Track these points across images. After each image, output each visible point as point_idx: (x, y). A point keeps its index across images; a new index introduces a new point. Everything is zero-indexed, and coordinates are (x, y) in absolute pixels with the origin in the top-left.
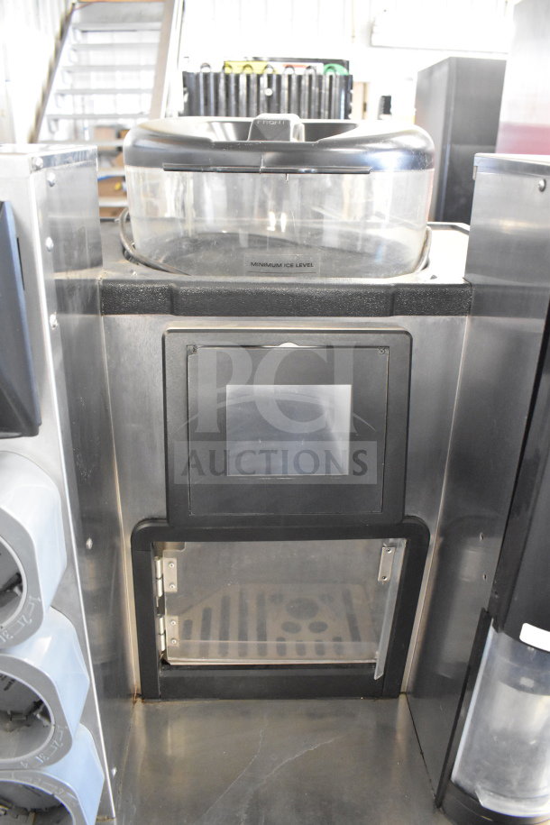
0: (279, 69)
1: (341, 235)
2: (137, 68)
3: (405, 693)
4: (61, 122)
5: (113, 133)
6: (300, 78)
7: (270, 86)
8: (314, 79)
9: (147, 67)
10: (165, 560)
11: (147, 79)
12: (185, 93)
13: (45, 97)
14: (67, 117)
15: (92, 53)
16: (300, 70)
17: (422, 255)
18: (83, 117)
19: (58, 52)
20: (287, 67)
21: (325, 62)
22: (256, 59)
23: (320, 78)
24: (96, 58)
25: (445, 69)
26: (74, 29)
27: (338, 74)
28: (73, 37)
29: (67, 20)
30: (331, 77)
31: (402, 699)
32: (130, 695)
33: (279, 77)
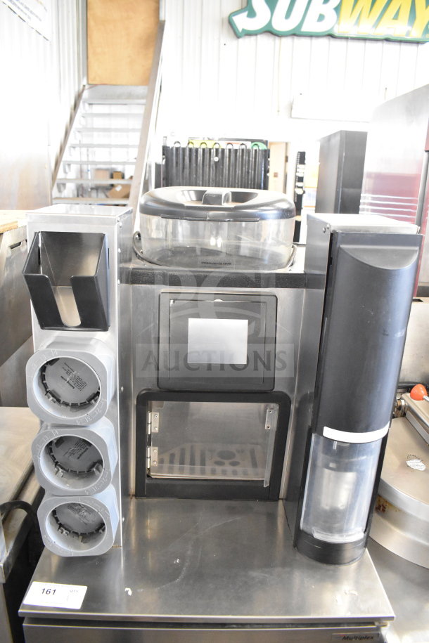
0: (223, 145)
1: (251, 249)
2: (127, 130)
3: (282, 499)
4: (72, 166)
5: (108, 174)
6: (236, 151)
7: (217, 155)
8: (245, 151)
9: (134, 130)
10: (153, 413)
11: (135, 138)
12: (163, 159)
13: (62, 150)
14: (76, 163)
15: (95, 119)
16: (236, 146)
17: (289, 260)
18: (88, 163)
19: (72, 119)
20: (228, 144)
21: (252, 141)
22: (209, 139)
23: (249, 151)
24: (98, 123)
25: (338, 138)
26: (84, 102)
27: (260, 148)
28: (82, 108)
29: (79, 97)
30: (256, 151)
31: (280, 502)
32: (129, 495)
33: (223, 150)
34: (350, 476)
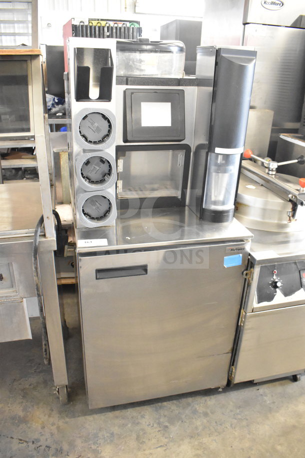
0: (112, 24)
3: (187, 205)
6: (120, 28)
7: (108, 31)
8: (126, 28)
10: (120, 160)
16: (120, 25)
20: (115, 23)
21: (130, 22)
22: (102, 20)
23: (128, 29)
27: (136, 27)
30: (133, 28)
33: (112, 28)
34: (226, 176)
